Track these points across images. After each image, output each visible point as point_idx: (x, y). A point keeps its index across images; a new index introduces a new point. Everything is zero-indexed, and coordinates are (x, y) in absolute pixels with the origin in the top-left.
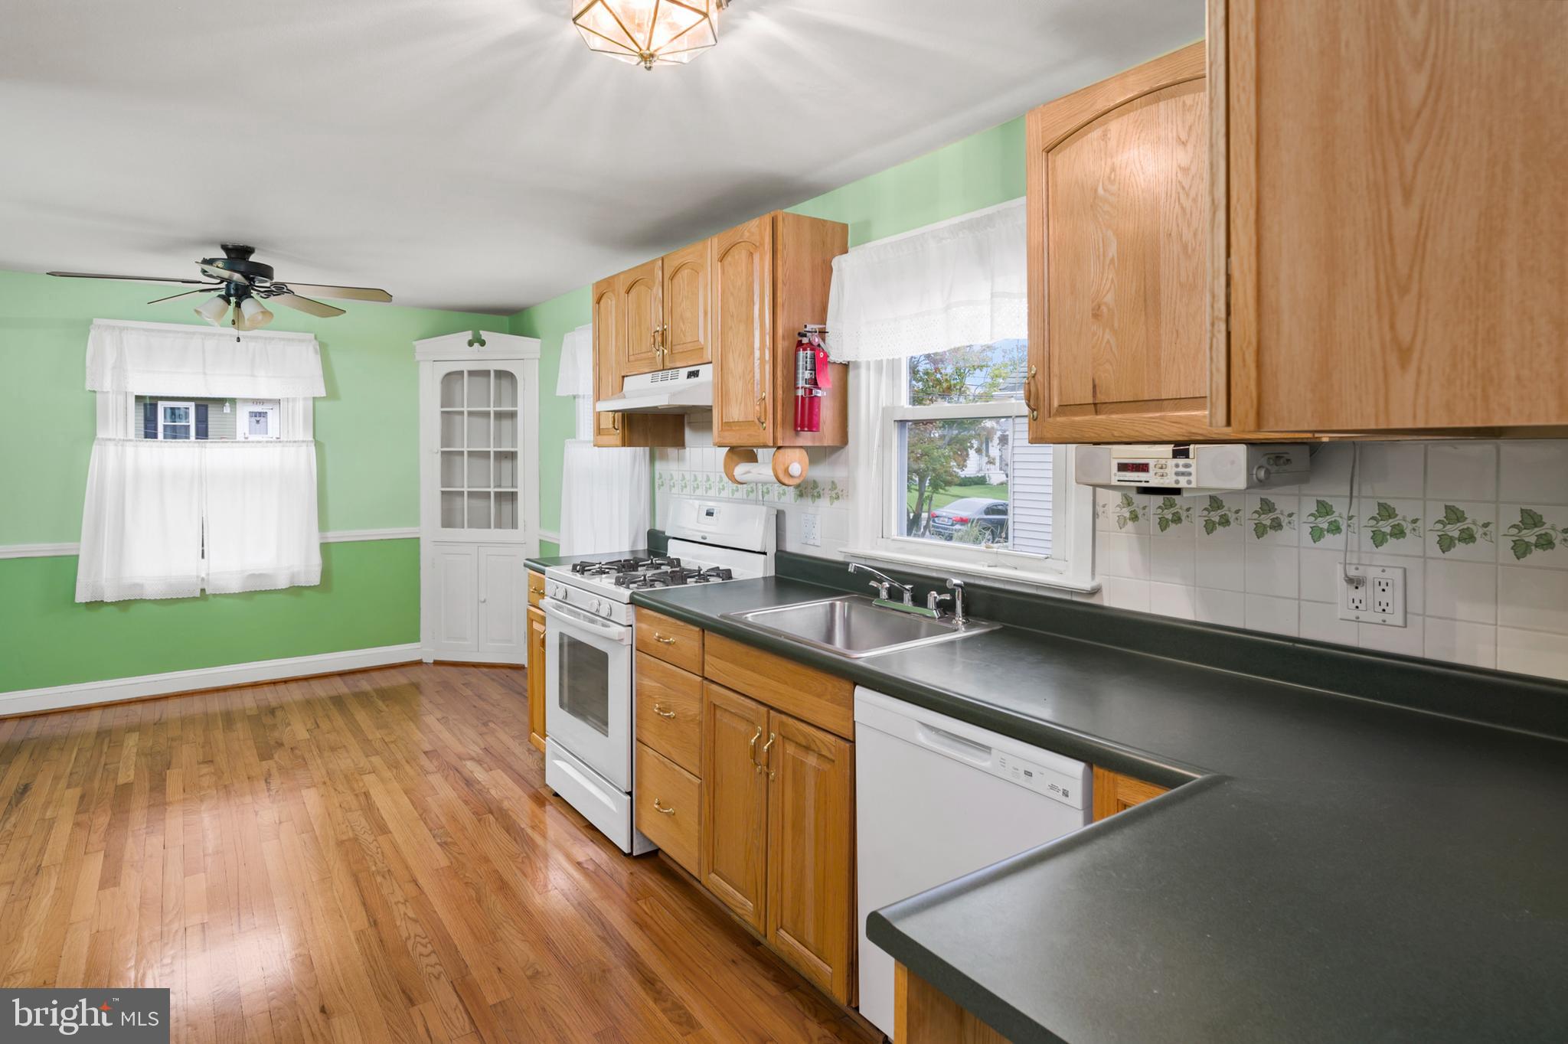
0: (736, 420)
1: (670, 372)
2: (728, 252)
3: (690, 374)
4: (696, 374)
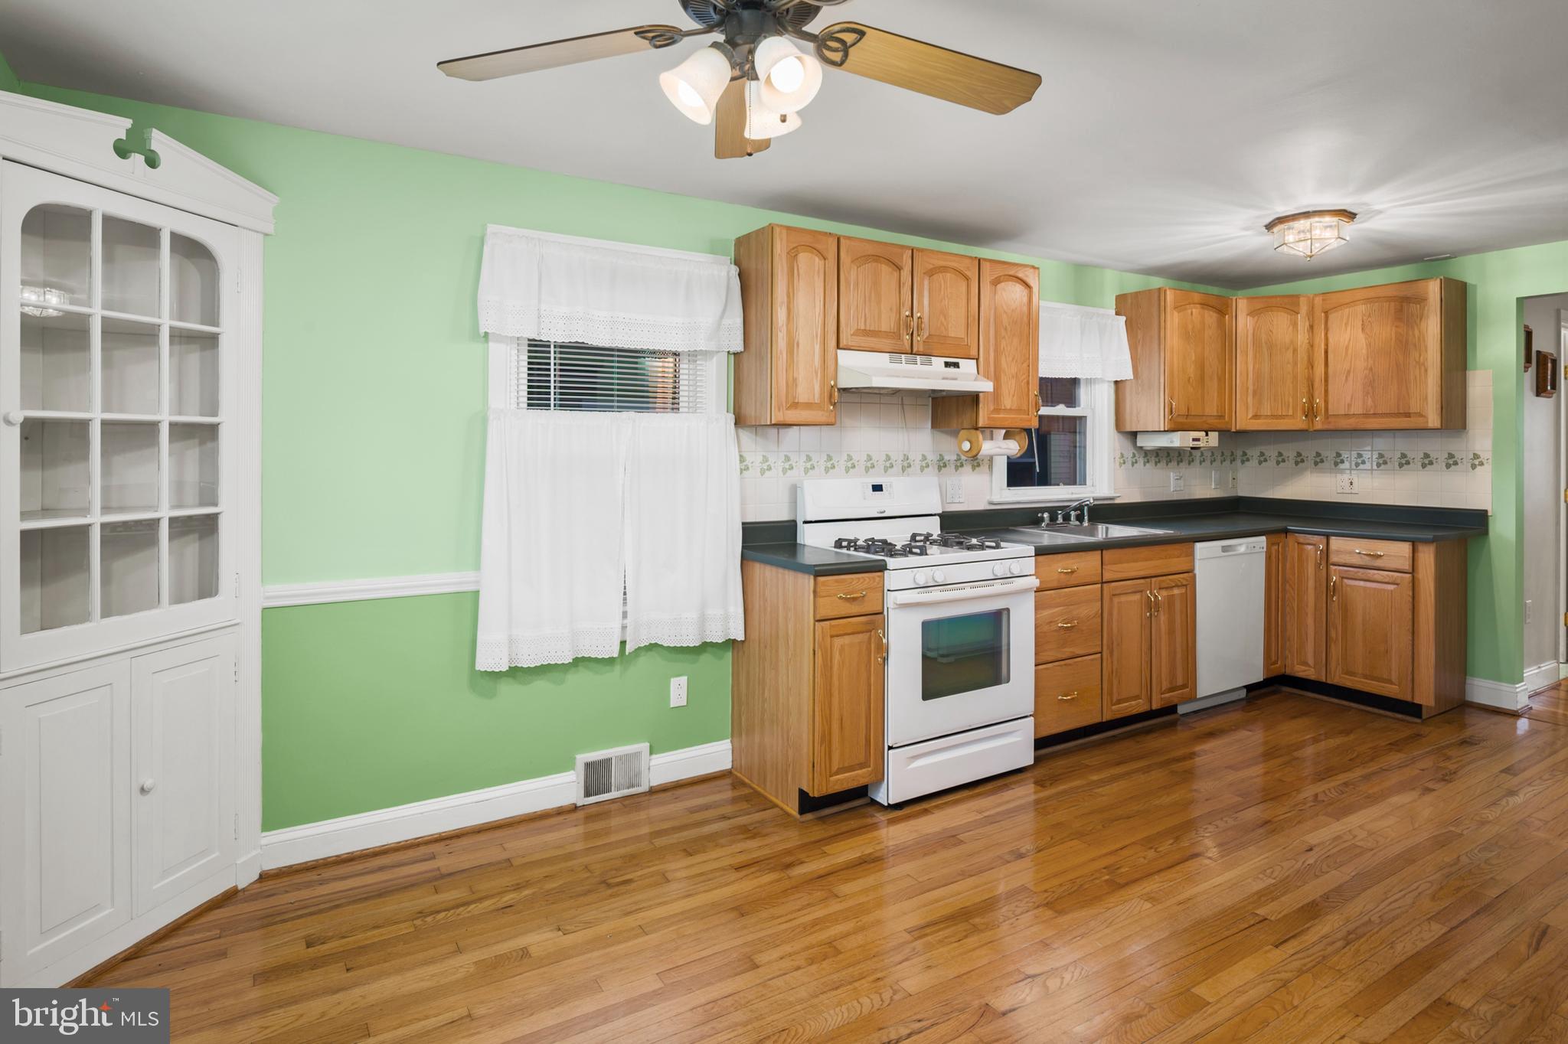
0: (1008, 408)
1: (918, 357)
2: (1002, 278)
3: (947, 364)
4: (956, 365)
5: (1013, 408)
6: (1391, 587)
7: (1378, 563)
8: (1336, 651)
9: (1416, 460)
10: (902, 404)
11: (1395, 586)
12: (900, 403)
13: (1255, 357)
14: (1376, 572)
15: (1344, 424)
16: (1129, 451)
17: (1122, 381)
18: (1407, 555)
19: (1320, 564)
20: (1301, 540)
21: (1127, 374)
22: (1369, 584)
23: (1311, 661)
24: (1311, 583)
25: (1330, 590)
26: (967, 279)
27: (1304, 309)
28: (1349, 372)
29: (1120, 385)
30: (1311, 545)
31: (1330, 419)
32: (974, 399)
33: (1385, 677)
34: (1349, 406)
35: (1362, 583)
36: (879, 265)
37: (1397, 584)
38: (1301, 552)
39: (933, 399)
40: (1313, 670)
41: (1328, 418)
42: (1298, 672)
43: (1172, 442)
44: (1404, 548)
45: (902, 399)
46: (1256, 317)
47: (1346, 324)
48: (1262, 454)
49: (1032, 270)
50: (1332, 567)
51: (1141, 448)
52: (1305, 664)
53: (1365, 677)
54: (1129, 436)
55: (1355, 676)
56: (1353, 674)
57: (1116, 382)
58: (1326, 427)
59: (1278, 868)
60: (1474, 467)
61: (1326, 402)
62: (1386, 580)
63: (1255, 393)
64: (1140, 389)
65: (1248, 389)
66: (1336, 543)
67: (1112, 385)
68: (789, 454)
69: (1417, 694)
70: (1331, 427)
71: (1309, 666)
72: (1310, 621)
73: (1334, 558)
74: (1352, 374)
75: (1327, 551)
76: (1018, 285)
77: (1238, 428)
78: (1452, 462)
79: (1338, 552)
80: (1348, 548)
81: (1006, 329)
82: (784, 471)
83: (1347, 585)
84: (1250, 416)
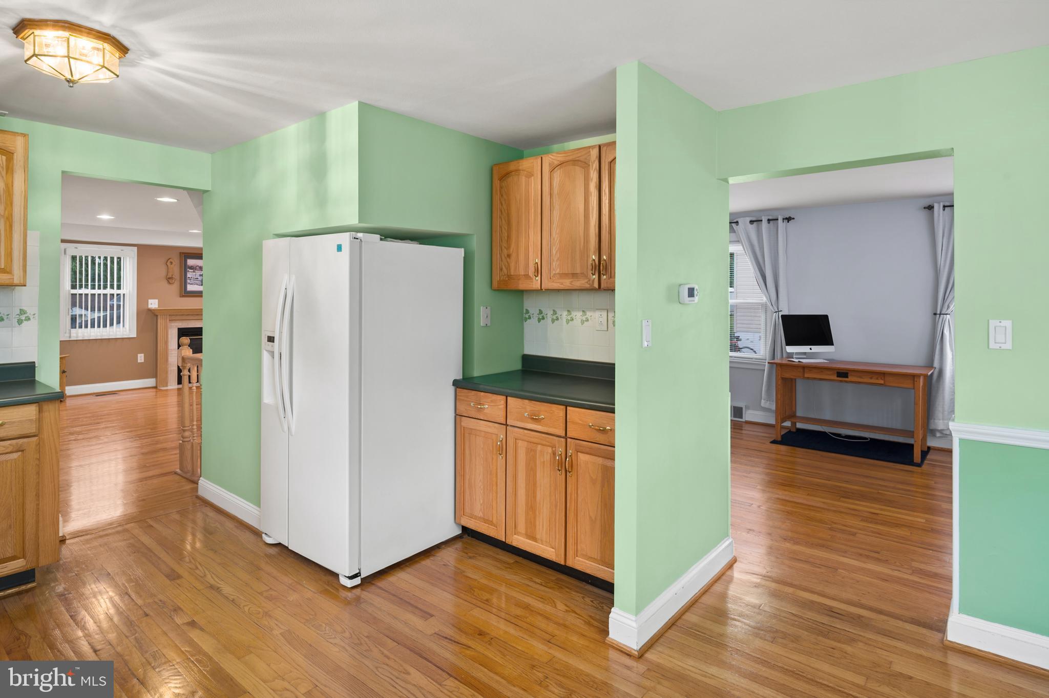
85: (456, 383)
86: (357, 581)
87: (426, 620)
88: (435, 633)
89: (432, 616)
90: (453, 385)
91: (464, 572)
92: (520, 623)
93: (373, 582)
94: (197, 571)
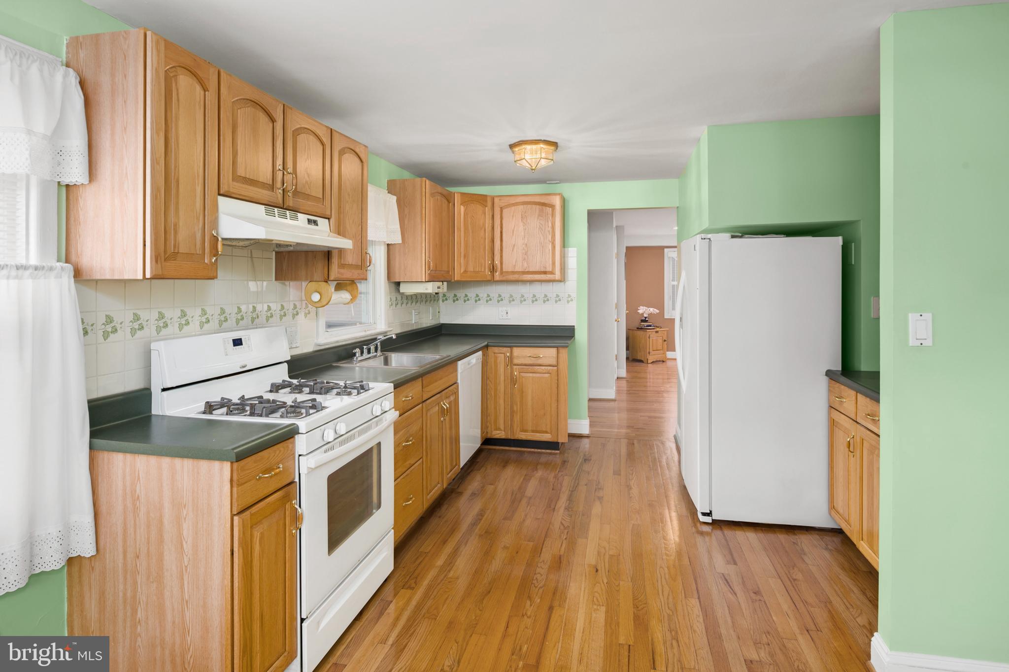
0: (350, 263)
1: (288, 212)
2: (346, 150)
3: (309, 221)
4: (315, 223)
5: (353, 264)
6: (547, 375)
7: (540, 362)
8: (517, 418)
9: (540, 299)
10: (251, 257)
11: (549, 374)
12: (249, 256)
13: (465, 233)
14: (538, 367)
15: (511, 277)
16: (394, 295)
17: (391, 244)
18: (555, 356)
19: (508, 366)
20: (496, 351)
21: (397, 239)
22: (534, 375)
23: (502, 427)
24: (502, 378)
25: (513, 381)
26: (323, 144)
27: (489, 204)
28: (514, 246)
29: (391, 247)
30: (500, 354)
31: (504, 274)
32: (327, 254)
33: (544, 430)
34: (515, 266)
35: (531, 375)
36: (258, 112)
37: (550, 373)
38: (496, 358)
39: (276, 253)
40: (503, 432)
41: (502, 273)
42: (495, 435)
43: (427, 289)
44: (554, 351)
45: (251, 252)
46: (466, 207)
47: (513, 216)
48: (455, 296)
49: (364, 147)
50: (515, 367)
51: (403, 293)
52: (499, 429)
53: (533, 431)
54: (394, 285)
55: (527, 432)
56: (526, 431)
57: (388, 245)
58: (501, 279)
59: (596, 594)
60: (568, 302)
61: (501, 263)
62: (544, 372)
63: (465, 256)
64: (407, 250)
65: (461, 253)
66: (517, 351)
67: (386, 246)
68: (139, 312)
69: (559, 437)
70: (504, 278)
71: (501, 430)
72: (502, 402)
73: (516, 361)
74: (516, 247)
75: (511, 358)
76: (356, 158)
77: (456, 279)
78: (558, 299)
79: (518, 357)
80: (523, 354)
81: (349, 195)
82: (133, 332)
83: (523, 377)
84: (462, 271)
85: (829, 373)
86: (708, 519)
87: (728, 564)
88: (723, 574)
89: (735, 563)
90: (826, 375)
91: (805, 554)
92: (800, 605)
93: (723, 527)
94: (631, 476)
